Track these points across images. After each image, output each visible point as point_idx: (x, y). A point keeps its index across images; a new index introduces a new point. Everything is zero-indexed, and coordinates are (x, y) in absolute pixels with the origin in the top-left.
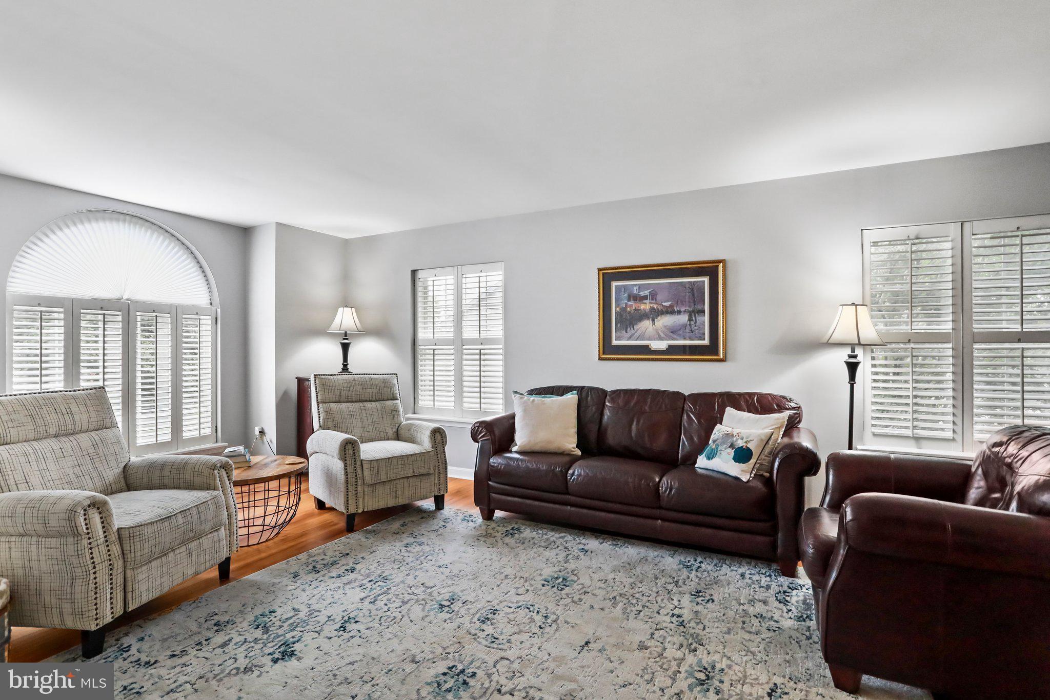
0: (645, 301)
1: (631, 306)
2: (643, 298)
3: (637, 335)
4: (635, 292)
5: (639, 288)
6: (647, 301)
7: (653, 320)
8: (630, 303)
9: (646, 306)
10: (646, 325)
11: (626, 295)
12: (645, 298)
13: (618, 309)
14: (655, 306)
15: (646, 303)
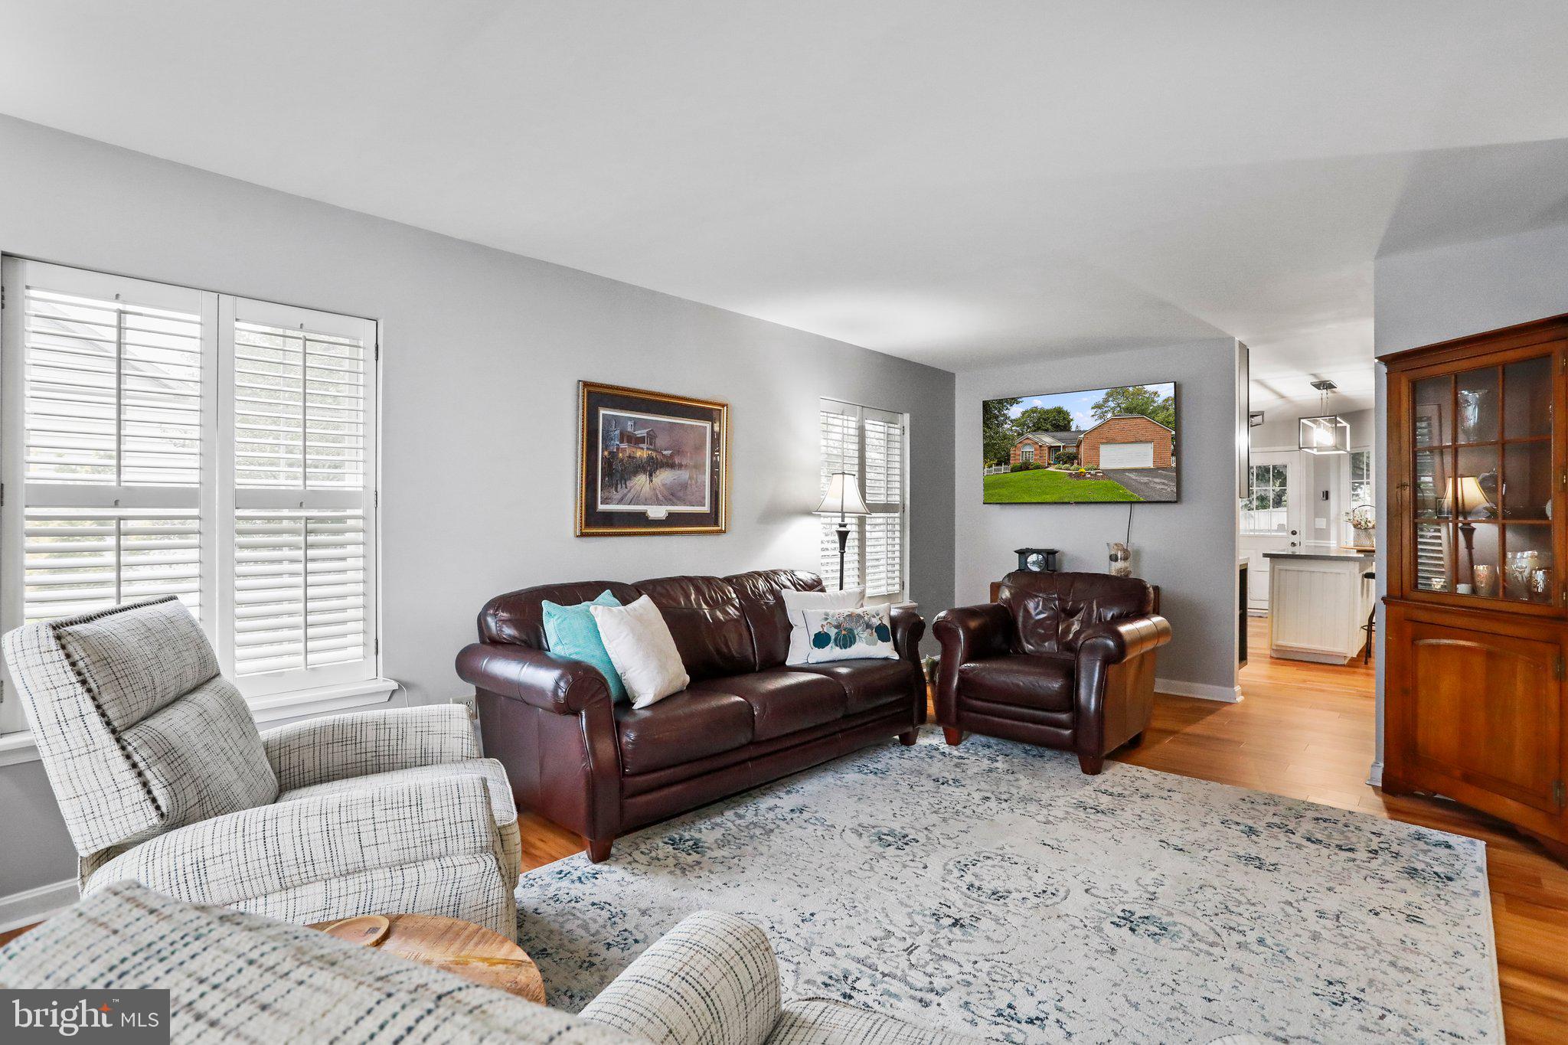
0: (641, 445)
1: (624, 450)
2: (637, 441)
3: (630, 496)
4: (629, 429)
5: (635, 423)
6: (644, 446)
7: (651, 475)
8: (622, 446)
9: (642, 453)
10: (641, 481)
11: (618, 432)
12: (641, 440)
13: (606, 453)
14: (654, 454)
15: (643, 449)
